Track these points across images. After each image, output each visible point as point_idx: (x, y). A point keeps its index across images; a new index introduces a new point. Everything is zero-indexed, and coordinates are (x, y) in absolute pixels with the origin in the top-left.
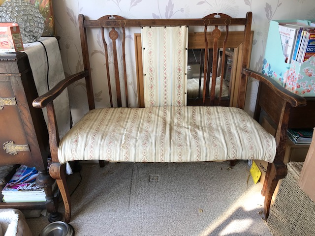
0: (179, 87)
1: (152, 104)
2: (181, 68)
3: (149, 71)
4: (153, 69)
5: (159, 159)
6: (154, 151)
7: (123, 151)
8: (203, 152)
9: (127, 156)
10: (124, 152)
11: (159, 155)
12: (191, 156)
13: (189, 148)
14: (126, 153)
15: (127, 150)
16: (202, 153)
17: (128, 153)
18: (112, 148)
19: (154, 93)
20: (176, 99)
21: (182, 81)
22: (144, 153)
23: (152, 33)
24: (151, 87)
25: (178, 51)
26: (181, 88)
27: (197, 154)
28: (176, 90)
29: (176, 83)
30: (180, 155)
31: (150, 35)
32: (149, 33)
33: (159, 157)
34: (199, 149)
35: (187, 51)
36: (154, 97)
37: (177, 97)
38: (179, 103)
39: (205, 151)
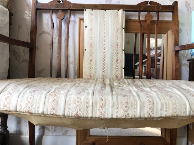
0: (117, 61)
1: (91, 77)
2: (119, 44)
3: (90, 46)
4: (93, 44)
5: (98, 112)
6: (91, 101)
7: (49, 99)
8: (157, 103)
9: (54, 106)
10: (51, 100)
11: (98, 107)
12: (141, 108)
13: (137, 98)
14: (53, 102)
15: (56, 98)
16: (155, 104)
17: (55, 101)
18: (35, 95)
19: (93, 66)
20: (114, 73)
21: (119, 55)
22: (78, 102)
23: (93, 14)
24: (91, 61)
25: (116, 29)
26: (119, 62)
27: (150, 106)
28: (114, 64)
29: (114, 57)
30: (126, 107)
31: (92, 15)
32: (91, 14)
33: (98, 109)
34: (150, 100)
35: (124, 30)
36: (93, 70)
37: (115, 71)
38: (117, 77)
39: (159, 102)
